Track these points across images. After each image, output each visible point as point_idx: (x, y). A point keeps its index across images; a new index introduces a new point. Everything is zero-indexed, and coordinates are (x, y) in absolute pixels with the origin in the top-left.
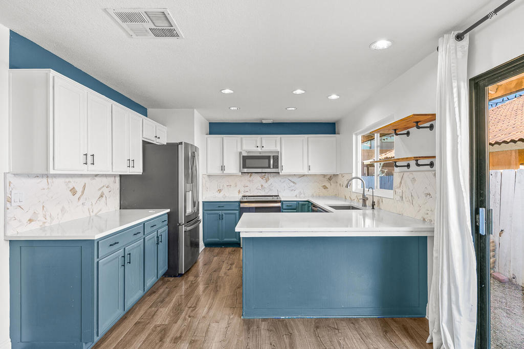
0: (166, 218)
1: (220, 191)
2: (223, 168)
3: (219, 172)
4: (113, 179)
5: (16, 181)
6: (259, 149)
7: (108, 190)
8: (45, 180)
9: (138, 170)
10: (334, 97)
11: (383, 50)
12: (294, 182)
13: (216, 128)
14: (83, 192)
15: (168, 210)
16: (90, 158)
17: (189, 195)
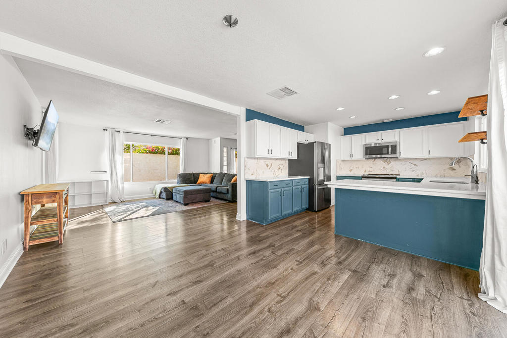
0: (307, 181)
1: (351, 170)
2: (351, 156)
3: (349, 158)
4: (285, 161)
5: (248, 160)
6: (380, 141)
7: (282, 166)
8: (257, 160)
9: (295, 156)
10: (434, 92)
11: (438, 55)
12: (415, 165)
13: (349, 131)
14: (271, 166)
15: (309, 177)
16: (270, 151)
17: (321, 170)
